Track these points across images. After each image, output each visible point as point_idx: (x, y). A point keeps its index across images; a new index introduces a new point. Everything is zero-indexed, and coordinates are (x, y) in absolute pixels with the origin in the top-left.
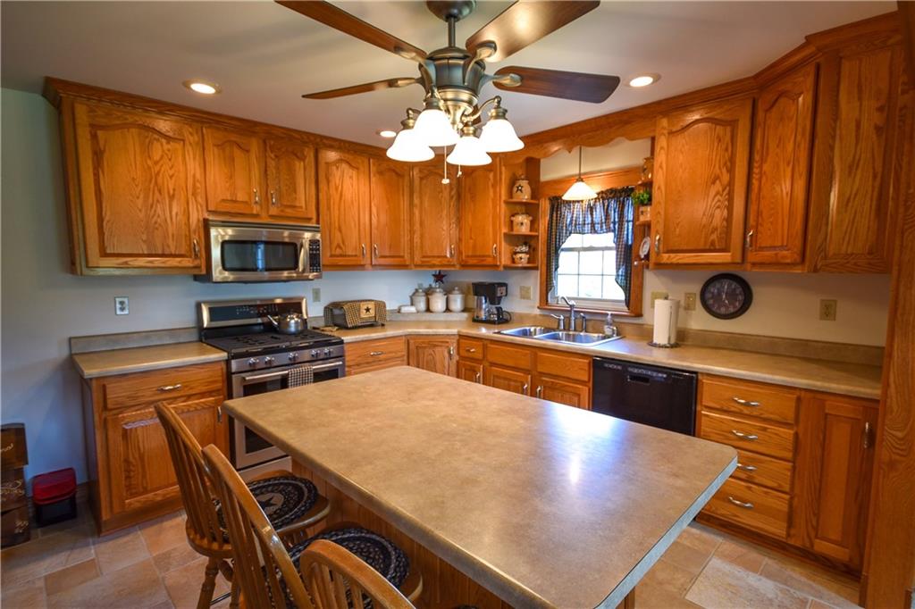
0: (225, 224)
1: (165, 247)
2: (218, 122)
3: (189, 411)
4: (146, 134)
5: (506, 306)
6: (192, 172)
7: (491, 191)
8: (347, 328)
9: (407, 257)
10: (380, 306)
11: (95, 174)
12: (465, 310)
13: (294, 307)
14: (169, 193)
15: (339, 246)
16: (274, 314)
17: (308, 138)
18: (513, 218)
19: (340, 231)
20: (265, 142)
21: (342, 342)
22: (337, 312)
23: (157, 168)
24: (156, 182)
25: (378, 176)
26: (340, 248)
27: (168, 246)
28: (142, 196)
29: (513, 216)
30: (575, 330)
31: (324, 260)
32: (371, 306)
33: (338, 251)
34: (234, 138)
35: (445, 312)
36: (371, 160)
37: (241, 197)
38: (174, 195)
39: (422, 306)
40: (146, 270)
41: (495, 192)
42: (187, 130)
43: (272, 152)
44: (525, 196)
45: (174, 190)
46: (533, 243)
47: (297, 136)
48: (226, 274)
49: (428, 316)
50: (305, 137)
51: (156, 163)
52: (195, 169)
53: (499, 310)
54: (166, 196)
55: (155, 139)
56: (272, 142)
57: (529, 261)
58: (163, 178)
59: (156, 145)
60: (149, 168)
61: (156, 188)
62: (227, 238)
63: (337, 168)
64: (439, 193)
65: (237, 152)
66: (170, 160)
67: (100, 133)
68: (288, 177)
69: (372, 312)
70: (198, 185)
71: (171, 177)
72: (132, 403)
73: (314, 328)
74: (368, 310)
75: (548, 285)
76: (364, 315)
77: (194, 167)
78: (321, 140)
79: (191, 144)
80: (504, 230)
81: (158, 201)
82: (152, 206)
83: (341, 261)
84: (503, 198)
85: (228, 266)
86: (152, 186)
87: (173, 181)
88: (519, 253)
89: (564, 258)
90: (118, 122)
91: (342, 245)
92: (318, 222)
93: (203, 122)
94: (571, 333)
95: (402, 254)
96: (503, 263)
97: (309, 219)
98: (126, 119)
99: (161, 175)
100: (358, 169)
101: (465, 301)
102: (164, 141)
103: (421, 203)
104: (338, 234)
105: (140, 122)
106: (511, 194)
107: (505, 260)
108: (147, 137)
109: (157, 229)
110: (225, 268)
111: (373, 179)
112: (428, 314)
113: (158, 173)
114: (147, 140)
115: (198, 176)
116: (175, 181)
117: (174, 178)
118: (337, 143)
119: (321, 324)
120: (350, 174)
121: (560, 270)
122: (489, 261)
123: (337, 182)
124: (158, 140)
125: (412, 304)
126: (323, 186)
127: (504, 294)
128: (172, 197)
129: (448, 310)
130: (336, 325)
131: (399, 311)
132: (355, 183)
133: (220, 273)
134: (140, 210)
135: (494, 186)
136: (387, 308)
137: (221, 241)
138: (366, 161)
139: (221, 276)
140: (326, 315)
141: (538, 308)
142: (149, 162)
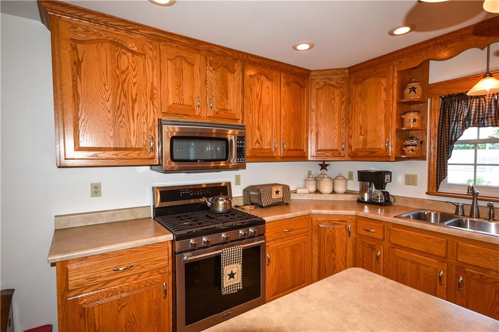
0: (174, 123)
1: (128, 142)
2: (172, 41)
3: (139, 288)
4: (116, 49)
6: (151, 80)
8: (262, 207)
10: (286, 188)
11: (73, 81)
13: (223, 190)
14: (132, 97)
15: (258, 141)
16: (208, 196)
17: (238, 55)
18: (403, 116)
19: (259, 130)
20: (206, 58)
21: (263, 222)
23: (123, 77)
24: (122, 87)
25: (286, 86)
26: (259, 143)
27: (130, 142)
28: (111, 99)
29: (404, 114)
30: (478, 217)
32: (280, 189)
34: (183, 54)
35: (331, 193)
36: (282, 74)
37: (187, 101)
38: (136, 99)
40: (112, 161)
41: (387, 95)
42: (148, 46)
43: (211, 66)
45: (136, 95)
47: (229, 53)
48: (173, 164)
50: (236, 55)
51: (123, 72)
52: (153, 78)
54: (130, 99)
55: (123, 52)
56: (211, 58)
58: (128, 85)
59: (124, 58)
60: (118, 76)
61: (122, 93)
62: (175, 134)
63: (258, 79)
64: (332, 99)
65: (185, 65)
66: (134, 70)
67: (79, 46)
68: (222, 87)
70: (155, 91)
71: (134, 84)
72: (91, 283)
73: (236, 206)
76: (274, 196)
77: (152, 76)
78: (247, 57)
79: (150, 58)
81: (123, 104)
82: (118, 108)
85: (175, 157)
86: (119, 92)
87: (136, 88)
88: (409, 145)
90: (95, 38)
91: (260, 141)
93: (160, 41)
94: (475, 220)
95: (302, 149)
98: (101, 35)
99: (127, 82)
100: (272, 80)
102: (130, 55)
103: (317, 107)
104: (257, 132)
105: (111, 39)
108: (117, 51)
109: (122, 127)
110: (172, 159)
111: (283, 89)
112: (318, 195)
113: (125, 80)
114: (117, 53)
115: (155, 84)
116: (138, 88)
117: (136, 85)
118: (259, 60)
119: (241, 203)
120: (267, 85)
123: (258, 91)
124: (125, 54)
127: (389, 181)
128: (134, 101)
130: (252, 204)
133: (170, 164)
134: (109, 112)
137: (170, 137)
138: (278, 75)
139: (170, 166)
141: (427, 193)
142: (118, 72)
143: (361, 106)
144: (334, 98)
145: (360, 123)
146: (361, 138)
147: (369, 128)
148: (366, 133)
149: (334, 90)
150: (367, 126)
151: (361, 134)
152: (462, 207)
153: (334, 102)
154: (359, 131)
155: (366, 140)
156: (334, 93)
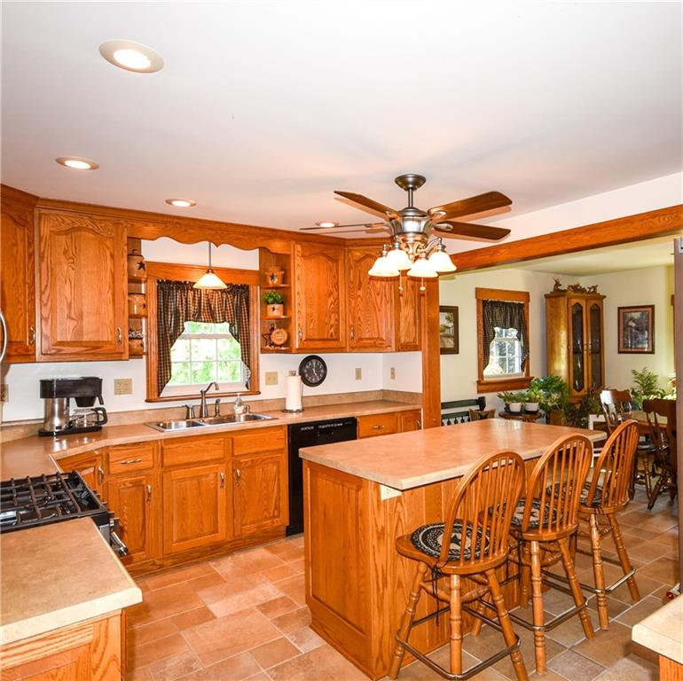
143: (68, 270)
144: (16, 245)
145: (66, 299)
146: (71, 324)
147: (85, 309)
148: (80, 316)
149: (15, 230)
150: (82, 305)
151: (69, 317)
152: (192, 408)
153: (17, 252)
154: (66, 312)
155: (82, 327)
156: (16, 234)
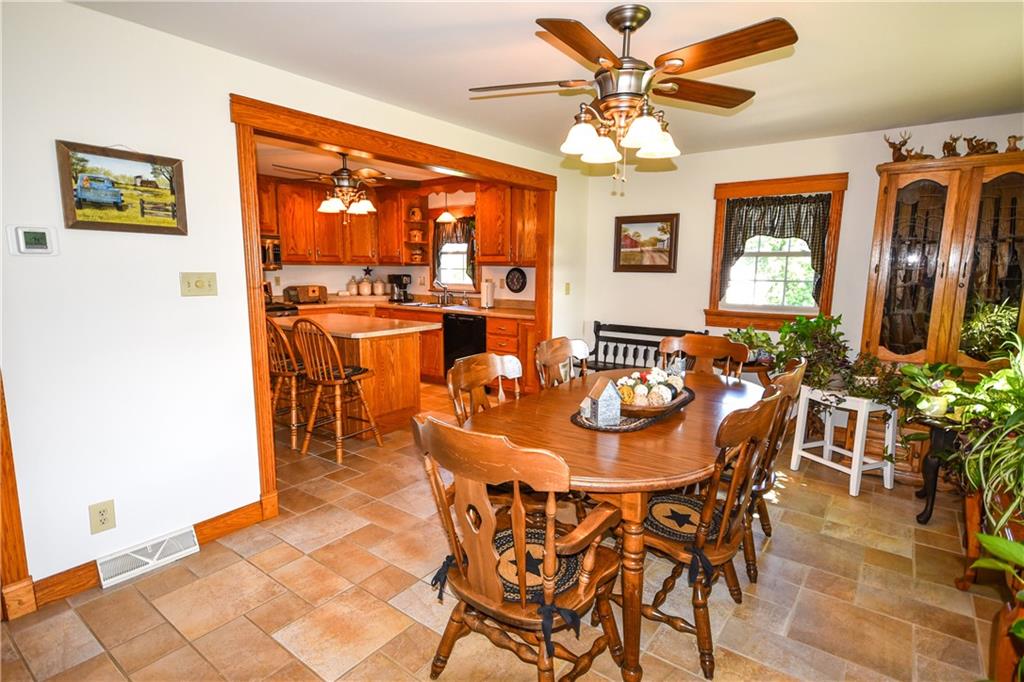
5: (410, 290)
7: (395, 215)
9: (341, 256)
12: (385, 294)
22: (292, 293)
31: (283, 257)
33: (292, 252)
39: (354, 291)
44: (417, 217)
46: (426, 249)
49: (359, 298)
53: (405, 293)
57: (422, 260)
69: (317, 294)
74: (314, 291)
75: (434, 276)
80: (404, 240)
83: (294, 258)
84: (403, 218)
89: (444, 259)
92: (278, 232)
96: (404, 261)
97: (273, 231)
101: (385, 287)
106: (408, 217)
107: (404, 259)
121: (442, 266)
122: (396, 260)
125: (348, 290)
126: (281, 209)
129: (373, 294)
131: (337, 294)
132: (302, 206)
135: (398, 211)
136: (329, 292)
140: (284, 296)
